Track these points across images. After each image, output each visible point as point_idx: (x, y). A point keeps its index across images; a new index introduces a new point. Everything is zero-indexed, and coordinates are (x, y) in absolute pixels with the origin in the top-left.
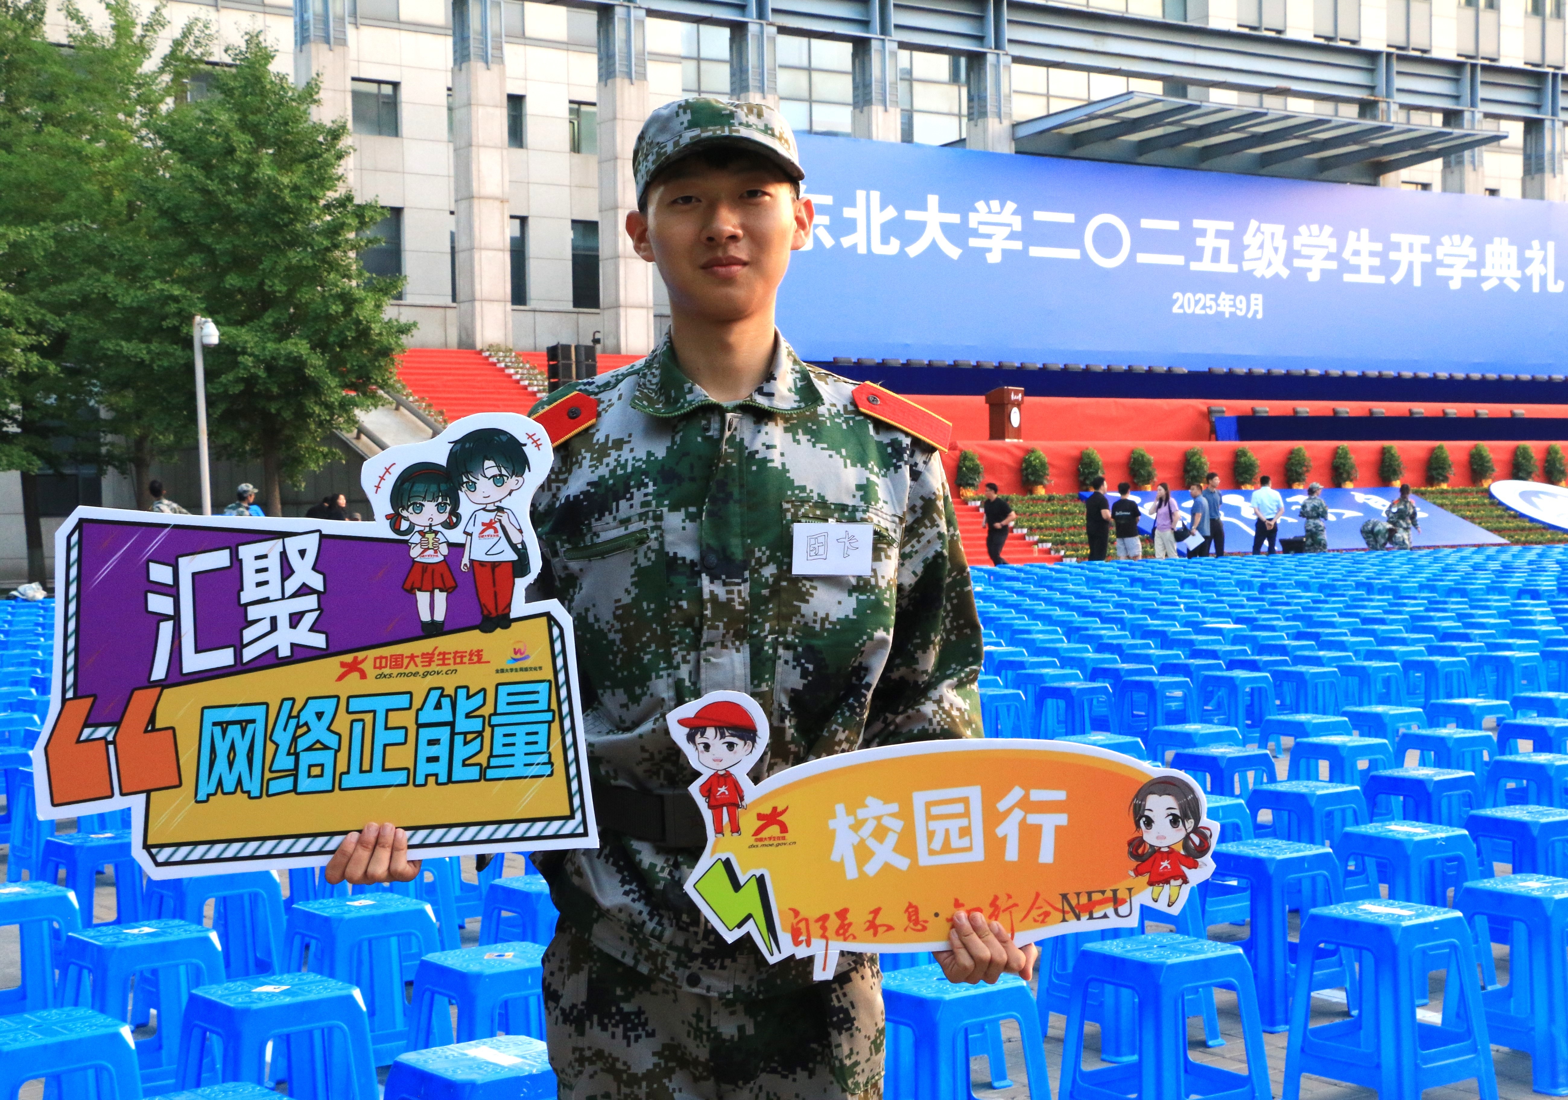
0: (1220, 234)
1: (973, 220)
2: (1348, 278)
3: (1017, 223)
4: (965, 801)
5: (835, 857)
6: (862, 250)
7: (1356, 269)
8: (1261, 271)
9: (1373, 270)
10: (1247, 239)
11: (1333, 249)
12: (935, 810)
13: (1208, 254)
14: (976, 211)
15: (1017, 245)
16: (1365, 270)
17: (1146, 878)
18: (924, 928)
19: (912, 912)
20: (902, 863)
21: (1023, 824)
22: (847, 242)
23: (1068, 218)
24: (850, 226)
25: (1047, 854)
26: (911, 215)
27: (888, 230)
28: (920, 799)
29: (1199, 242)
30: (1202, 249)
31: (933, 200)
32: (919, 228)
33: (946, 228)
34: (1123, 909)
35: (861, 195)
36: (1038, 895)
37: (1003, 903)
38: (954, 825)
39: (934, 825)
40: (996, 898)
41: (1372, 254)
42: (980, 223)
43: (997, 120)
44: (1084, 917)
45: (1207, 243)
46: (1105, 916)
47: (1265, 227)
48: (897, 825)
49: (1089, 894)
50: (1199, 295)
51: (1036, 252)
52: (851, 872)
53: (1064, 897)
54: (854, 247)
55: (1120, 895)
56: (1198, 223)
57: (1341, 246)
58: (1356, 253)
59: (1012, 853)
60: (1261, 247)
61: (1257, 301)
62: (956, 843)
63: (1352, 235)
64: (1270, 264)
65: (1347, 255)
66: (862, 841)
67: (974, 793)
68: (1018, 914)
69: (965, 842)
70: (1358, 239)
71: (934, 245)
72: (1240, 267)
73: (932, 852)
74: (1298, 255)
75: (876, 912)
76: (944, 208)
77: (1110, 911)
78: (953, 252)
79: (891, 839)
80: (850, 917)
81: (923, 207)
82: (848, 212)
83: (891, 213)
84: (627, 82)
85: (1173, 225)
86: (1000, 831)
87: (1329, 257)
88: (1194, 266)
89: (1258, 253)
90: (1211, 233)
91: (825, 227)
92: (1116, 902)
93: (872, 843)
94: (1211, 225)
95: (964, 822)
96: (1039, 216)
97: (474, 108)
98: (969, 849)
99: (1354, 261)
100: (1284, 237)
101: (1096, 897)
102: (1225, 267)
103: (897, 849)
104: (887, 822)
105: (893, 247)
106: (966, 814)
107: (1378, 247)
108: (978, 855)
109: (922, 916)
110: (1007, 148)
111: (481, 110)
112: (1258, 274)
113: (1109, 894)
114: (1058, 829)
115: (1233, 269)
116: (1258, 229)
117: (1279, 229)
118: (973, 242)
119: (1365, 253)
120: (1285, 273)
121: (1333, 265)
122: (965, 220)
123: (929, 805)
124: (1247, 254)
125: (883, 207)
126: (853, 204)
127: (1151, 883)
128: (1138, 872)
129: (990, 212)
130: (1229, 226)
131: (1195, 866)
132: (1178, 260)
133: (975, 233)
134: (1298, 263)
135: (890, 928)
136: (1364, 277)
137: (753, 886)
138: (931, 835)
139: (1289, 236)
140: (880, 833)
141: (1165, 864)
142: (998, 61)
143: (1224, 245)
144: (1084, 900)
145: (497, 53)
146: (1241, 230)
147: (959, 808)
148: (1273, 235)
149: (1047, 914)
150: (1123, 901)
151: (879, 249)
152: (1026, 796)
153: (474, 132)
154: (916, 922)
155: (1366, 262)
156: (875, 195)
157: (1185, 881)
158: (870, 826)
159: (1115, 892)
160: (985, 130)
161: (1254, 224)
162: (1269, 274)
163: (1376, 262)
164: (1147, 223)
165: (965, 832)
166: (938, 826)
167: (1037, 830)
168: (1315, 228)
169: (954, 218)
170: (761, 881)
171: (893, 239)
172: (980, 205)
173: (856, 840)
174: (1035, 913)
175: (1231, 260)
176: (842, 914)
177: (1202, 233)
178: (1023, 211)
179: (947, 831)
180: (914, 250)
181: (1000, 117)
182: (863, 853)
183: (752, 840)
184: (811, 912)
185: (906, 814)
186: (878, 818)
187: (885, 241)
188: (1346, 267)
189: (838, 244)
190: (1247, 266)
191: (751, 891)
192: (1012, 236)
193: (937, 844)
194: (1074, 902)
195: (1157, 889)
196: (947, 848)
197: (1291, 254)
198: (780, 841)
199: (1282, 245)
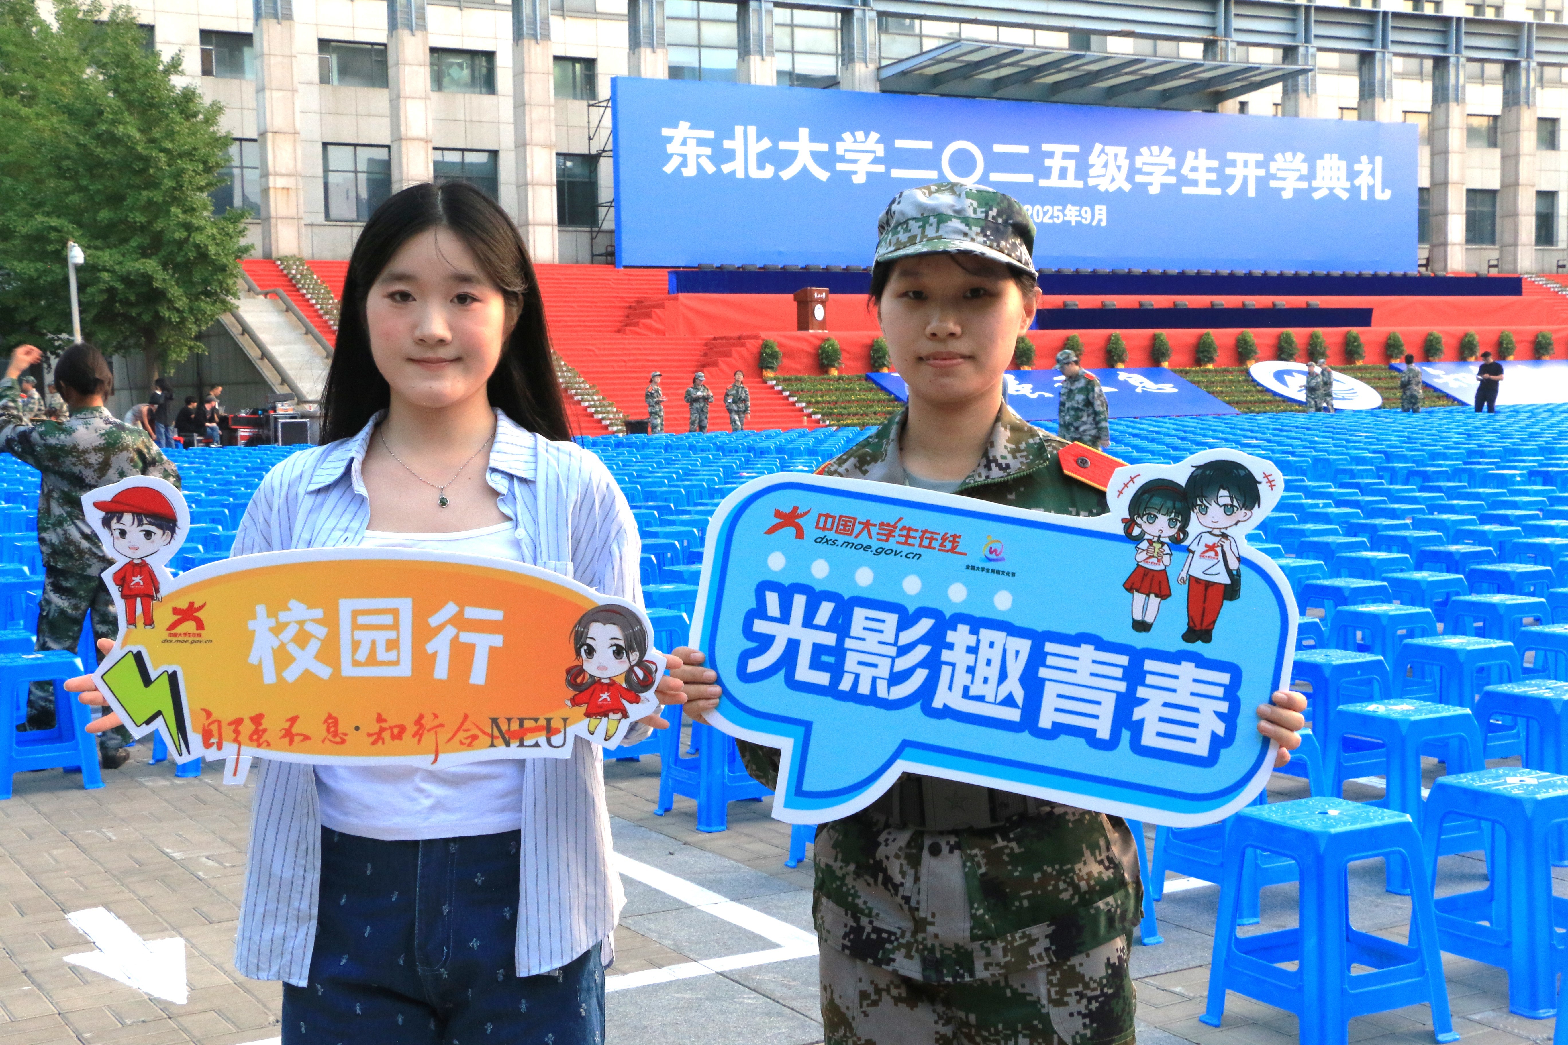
0: (1066, 156)
1: (840, 148)
2: (1186, 190)
3: (880, 151)
4: (395, 612)
5: (253, 659)
6: (740, 174)
7: (1194, 183)
8: (1104, 185)
9: (1210, 184)
10: (1092, 159)
11: (1172, 165)
12: (362, 620)
13: (1055, 173)
14: (842, 140)
15: (881, 168)
16: (1202, 183)
17: (583, 709)
18: (343, 742)
19: (331, 722)
20: (324, 672)
21: (455, 641)
22: (726, 168)
23: (928, 145)
24: (730, 156)
25: (478, 675)
26: (784, 145)
27: (763, 159)
28: (346, 606)
29: (1048, 162)
30: (1050, 169)
31: (804, 133)
32: (792, 156)
33: (815, 156)
34: (557, 740)
35: (739, 130)
36: (466, 717)
37: (428, 722)
38: (381, 637)
39: (359, 635)
40: (421, 717)
41: (1209, 170)
42: (846, 151)
43: (863, 65)
44: (514, 744)
45: (1055, 164)
46: (537, 745)
47: (1108, 149)
48: (321, 631)
49: (521, 721)
50: (1046, 208)
51: (896, 173)
52: (269, 676)
53: (495, 721)
54: (733, 173)
55: (553, 724)
56: (1046, 147)
57: (1180, 163)
58: (1194, 169)
59: (441, 671)
60: (1105, 165)
61: (1101, 211)
62: (382, 654)
63: (1190, 154)
64: (1113, 180)
65: (1185, 171)
66: (283, 645)
67: (405, 606)
68: (444, 736)
69: (392, 656)
70: (1196, 157)
71: (805, 169)
72: (1086, 183)
73: (356, 663)
74: (1140, 172)
75: (293, 720)
76: (813, 138)
77: (542, 740)
78: (822, 175)
79: (314, 646)
80: (265, 723)
81: (796, 138)
82: (727, 144)
83: (766, 144)
84: (533, 42)
85: (1024, 149)
86: (430, 648)
87: (1169, 173)
88: (1043, 183)
89: (1102, 172)
90: (1058, 155)
91: (707, 156)
92: (550, 731)
93: (292, 648)
94: (1059, 149)
95: (392, 635)
96: (900, 143)
97: (401, 67)
98: (396, 663)
99: (1192, 176)
100: (1127, 157)
101: (528, 724)
102: (1072, 182)
103: (319, 657)
104: (310, 627)
105: (768, 172)
106: (395, 626)
107: (1215, 164)
108: (405, 670)
109: (341, 729)
110: (872, 88)
111: (407, 68)
112: (1102, 189)
113: (542, 722)
114: (493, 650)
115: (1080, 184)
116: (1102, 151)
117: (1122, 151)
118: (840, 167)
119: (1202, 170)
120: (1127, 187)
121: (1172, 180)
122: (833, 148)
123: (355, 614)
124: (1092, 172)
125: (759, 138)
126: (732, 137)
127: (588, 715)
128: (575, 702)
129: (856, 141)
130: (1075, 149)
131: (636, 700)
132: (1028, 178)
133: (842, 159)
134: (1139, 179)
135: (307, 738)
136: (1202, 190)
137: (165, 681)
138: (356, 645)
139: (1131, 156)
140: (302, 639)
141: (605, 696)
142: (864, 15)
143: (1071, 165)
144: (515, 726)
145: (420, 22)
146: (1086, 151)
147: (388, 620)
148: (1116, 155)
149: (474, 738)
150: (557, 731)
151: (755, 173)
152: (461, 612)
153: (401, 86)
154: (335, 734)
155: (1202, 177)
156: (752, 130)
157: (625, 715)
158: (292, 630)
159: (549, 720)
160: (853, 74)
161: (1098, 147)
162: (1112, 188)
163: (1213, 176)
164: (998, 148)
165: (393, 645)
166: (365, 637)
167: (470, 649)
168: (1155, 149)
169: (824, 147)
170: (173, 678)
171: (768, 166)
172: (847, 136)
173: (276, 644)
174: (462, 735)
175: (1077, 177)
176: (257, 719)
177: (1051, 155)
178: (886, 140)
179: (373, 643)
180: (787, 174)
181: (866, 62)
182: (282, 658)
183: (165, 635)
184: (224, 713)
185: (331, 621)
186: (301, 623)
187: (761, 167)
188: (1184, 181)
189: (719, 171)
190: (1091, 182)
191: (162, 687)
192: (876, 161)
193: (362, 655)
194: (504, 728)
195: (594, 721)
196: (372, 660)
197: (1133, 171)
198: (195, 638)
199: (1125, 164)
